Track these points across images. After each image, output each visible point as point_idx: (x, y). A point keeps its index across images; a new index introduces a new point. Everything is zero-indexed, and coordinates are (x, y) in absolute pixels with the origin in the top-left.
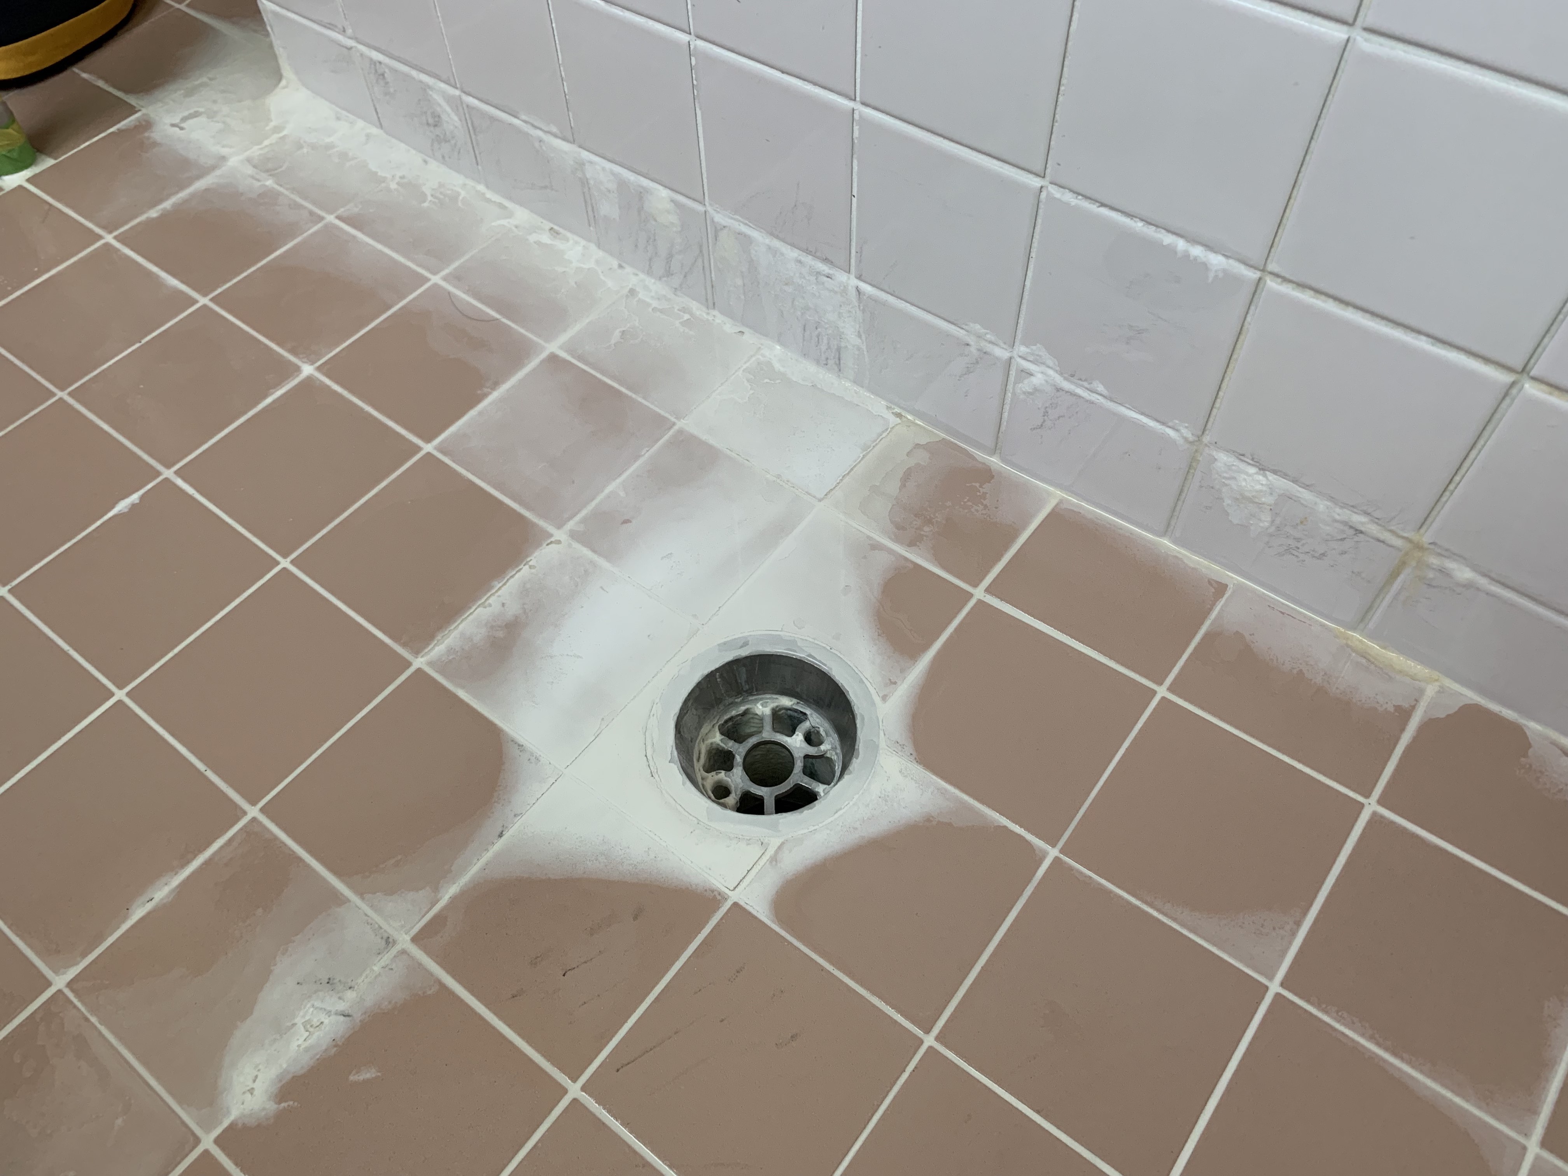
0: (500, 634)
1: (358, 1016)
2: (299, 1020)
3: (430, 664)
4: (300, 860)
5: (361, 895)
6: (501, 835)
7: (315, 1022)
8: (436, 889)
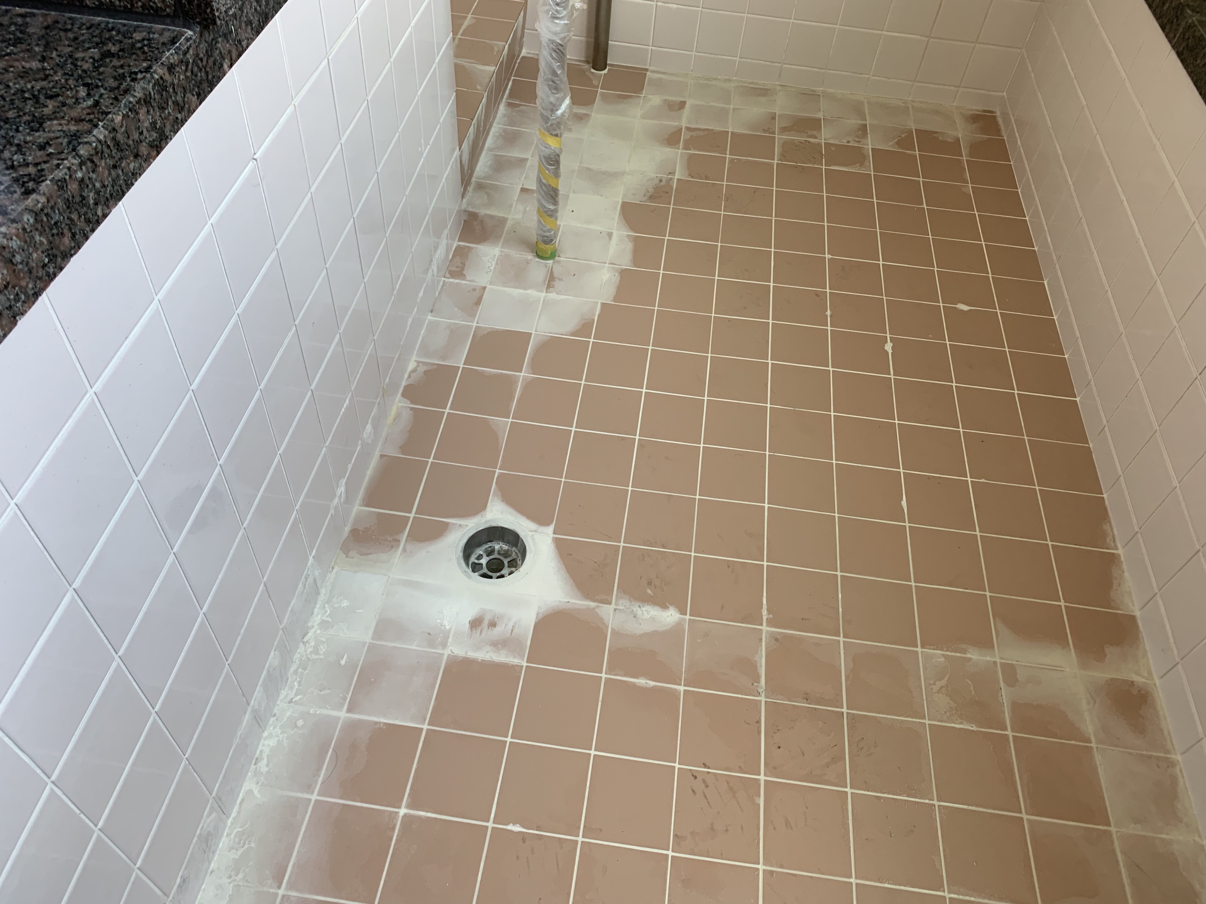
0: (500, 646)
1: (638, 604)
2: (649, 617)
3: (523, 661)
4: (609, 650)
5: (607, 627)
6: (568, 602)
7: (646, 612)
8: (594, 608)
